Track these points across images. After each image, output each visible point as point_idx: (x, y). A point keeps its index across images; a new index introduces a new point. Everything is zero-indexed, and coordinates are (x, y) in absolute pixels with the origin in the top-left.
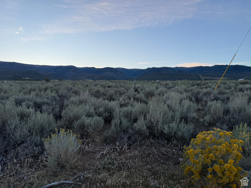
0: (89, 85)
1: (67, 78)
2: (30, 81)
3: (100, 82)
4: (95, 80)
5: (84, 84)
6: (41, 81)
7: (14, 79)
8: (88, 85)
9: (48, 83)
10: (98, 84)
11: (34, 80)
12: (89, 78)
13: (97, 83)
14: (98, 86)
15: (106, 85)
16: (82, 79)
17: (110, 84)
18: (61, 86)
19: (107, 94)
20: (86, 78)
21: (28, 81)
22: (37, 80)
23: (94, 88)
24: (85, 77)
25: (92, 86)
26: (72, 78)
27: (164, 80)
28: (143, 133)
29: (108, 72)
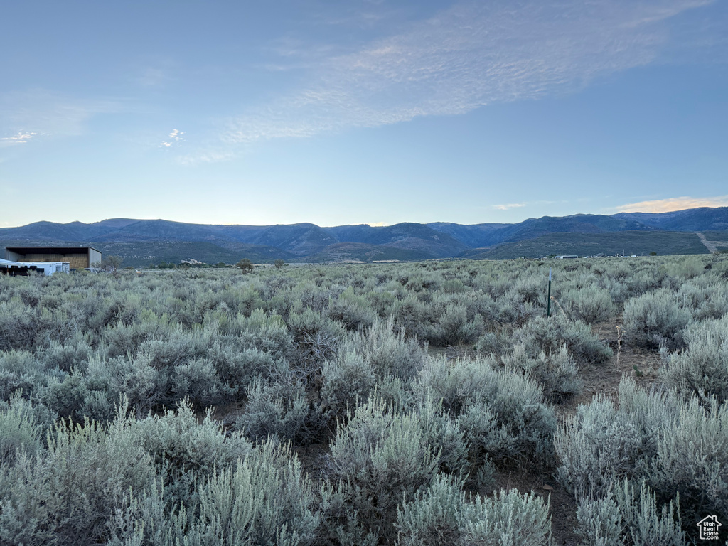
1: (294, 257)
4: (369, 260)
6: (227, 267)
7: (161, 265)
9: (248, 275)
12: (354, 255)
16: (333, 260)
21: (196, 271)
22: (217, 266)
24: (343, 254)
26: (308, 257)
27: (581, 255)
29: (406, 237)
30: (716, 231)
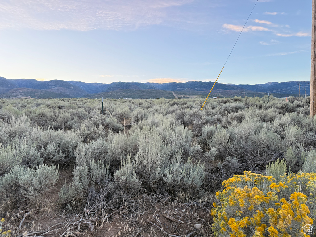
0: (28, 105)
3: (44, 100)
4: (37, 97)
5: (19, 103)
10: (41, 104)
12: (27, 95)
13: (41, 102)
14: (42, 106)
15: (55, 105)
16: (15, 97)
17: (61, 103)
19: (58, 119)
20: (22, 95)
23: (36, 110)
25: (32, 107)
27: (133, 98)
28: (132, 187)
29: (57, 87)
30: (178, 91)
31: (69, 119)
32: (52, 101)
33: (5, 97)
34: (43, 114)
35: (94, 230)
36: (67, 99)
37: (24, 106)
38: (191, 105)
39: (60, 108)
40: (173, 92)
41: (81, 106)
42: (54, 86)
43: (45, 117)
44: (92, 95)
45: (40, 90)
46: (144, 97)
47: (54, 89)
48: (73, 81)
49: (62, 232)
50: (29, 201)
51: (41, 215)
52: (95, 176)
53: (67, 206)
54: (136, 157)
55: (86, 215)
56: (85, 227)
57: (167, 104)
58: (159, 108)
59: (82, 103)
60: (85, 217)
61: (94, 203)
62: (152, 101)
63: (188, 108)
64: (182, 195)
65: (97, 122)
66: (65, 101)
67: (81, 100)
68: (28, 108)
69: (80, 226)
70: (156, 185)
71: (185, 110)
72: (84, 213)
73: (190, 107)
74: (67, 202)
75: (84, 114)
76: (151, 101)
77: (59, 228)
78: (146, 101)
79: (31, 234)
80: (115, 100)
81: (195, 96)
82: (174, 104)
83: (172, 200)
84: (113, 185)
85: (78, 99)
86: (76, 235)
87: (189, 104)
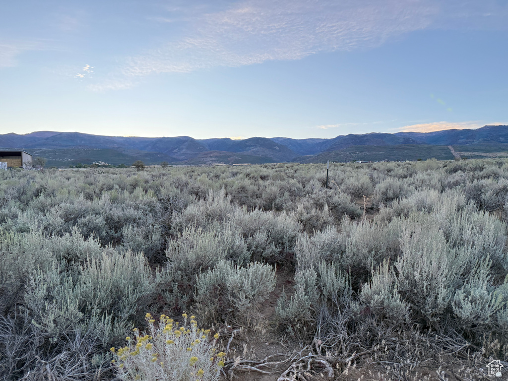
0: (222, 174)
1: (176, 161)
2: (107, 169)
3: (241, 167)
4: (231, 163)
5: (211, 172)
6: (127, 167)
7: (78, 166)
8: (218, 174)
9: (140, 173)
10: (238, 173)
11: (115, 167)
12: (220, 160)
13: (237, 171)
14: (240, 176)
15: (257, 175)
16: (205, 163)
17: (264, 171)
18: (165, 178)
20: (213, 161)
21: (103, 169)
22: (119, 167)
23: (233, 182)
24: (212, 159)
25: (228, 177)
26: (186, 161)
27: (373, 160)
28: (393, 315)
29: (257, 147)
30: (461, 145)
31: (278, 195)
32: (251, 168)
33: (193, 164)
34: (243, 188)
35: (333, 376)
36: (271, 164)
37: (217, 176)
38: (495, 172)
39: (263, 178)
40: (450, 147)
41: (290, 175)
42: (253, 147)
43: (246, 192)
44: (305, 158)
45: (234, 154)
46: (393, 157)
47: (253, 151)
48: (278, 138)
49: (284, 369)
50: (238, 313)
51: (253, 336)
52: (328, 288)
53: (288, 328)
54: (399, 265)
55: (317, 349)
56: (318, 368)
57: (443, 170)
58: (426, 177)
59: (292, 171)
60: (315, 350)
61: (329, 332)
62: (410, 164)
63: (488, 177)
64: (493, 344)
65: (320, 201)
66: (268, 169)
67: (290, 166)
68: (223, 178)
69: (311, 364)
70: (439, 319)
71: (483, 181)
72: (315, 344)
73: (494, 175)
74: (287, 323)
75: (298, 188)
76: (408, 165)
77: (278, 360)
78: (399, 165)
79: (243, 361)
80: (343, 165)
81: (499, 154)
82: (455, 170)
83: (473, 350)
84: (358, 307)
85: (286, 165)
86: (305, 378)
87: (489, 169)
